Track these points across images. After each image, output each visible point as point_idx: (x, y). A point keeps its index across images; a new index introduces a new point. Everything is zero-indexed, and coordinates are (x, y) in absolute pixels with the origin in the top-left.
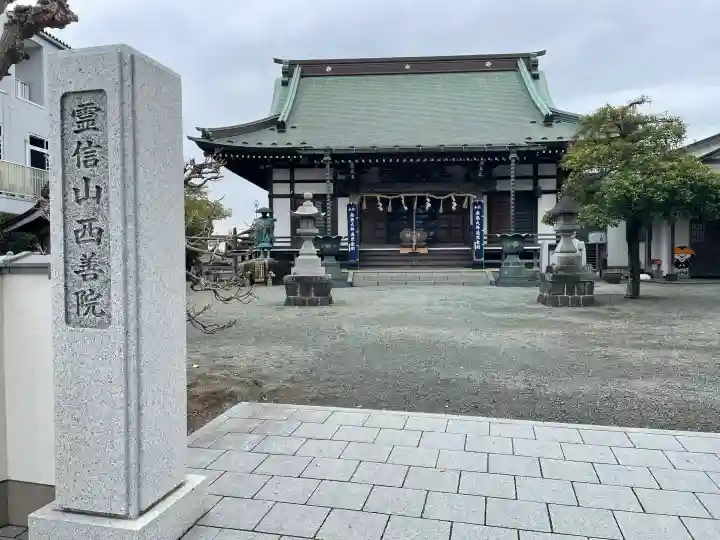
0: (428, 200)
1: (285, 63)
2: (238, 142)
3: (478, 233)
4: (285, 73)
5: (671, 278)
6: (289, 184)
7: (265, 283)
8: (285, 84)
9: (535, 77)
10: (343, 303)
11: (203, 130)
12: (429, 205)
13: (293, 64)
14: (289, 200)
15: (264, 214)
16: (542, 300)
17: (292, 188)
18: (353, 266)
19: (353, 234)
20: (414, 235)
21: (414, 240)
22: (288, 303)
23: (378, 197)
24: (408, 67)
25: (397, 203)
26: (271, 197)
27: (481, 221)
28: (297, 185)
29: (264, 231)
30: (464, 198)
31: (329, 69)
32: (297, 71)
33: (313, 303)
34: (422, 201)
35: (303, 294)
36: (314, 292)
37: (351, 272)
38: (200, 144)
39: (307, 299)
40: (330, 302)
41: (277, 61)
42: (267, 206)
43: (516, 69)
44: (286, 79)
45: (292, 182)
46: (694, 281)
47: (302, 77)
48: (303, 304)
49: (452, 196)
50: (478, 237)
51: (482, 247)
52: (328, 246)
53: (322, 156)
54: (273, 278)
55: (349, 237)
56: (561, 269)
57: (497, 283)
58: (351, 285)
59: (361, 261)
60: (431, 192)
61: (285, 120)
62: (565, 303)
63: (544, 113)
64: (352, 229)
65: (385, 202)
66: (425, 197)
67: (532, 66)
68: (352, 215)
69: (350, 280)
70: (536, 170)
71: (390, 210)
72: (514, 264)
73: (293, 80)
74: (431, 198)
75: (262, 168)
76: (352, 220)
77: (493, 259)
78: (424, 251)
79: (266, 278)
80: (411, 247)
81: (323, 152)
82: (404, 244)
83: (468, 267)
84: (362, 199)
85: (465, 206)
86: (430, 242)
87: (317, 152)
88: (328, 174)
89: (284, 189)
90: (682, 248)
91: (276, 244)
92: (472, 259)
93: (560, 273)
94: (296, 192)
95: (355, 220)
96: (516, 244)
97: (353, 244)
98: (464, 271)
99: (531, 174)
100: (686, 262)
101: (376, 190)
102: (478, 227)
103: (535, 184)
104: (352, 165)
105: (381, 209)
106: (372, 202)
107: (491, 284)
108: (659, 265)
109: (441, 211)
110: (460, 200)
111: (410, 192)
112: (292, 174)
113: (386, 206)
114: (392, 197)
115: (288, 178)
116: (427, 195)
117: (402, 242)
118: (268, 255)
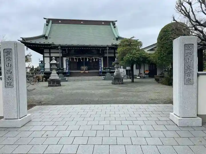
1: (47, 19)
2: (33, 42)
3: (100, 67)
4: (47, 22)
5: (144, 78)
7: (42, 81)
8: (47, 25)
9: (115, 27)
10: (64, 86)
11: (23, 38)
12: (88, 60)
13: (49, 20)
14: (49, 58)
15: (42, 62)
16: (113, 83)
17: (50, 55)
18: (68, 76)
19: (67, 67)
20: (84, 68)
22: (49, 86)
24: (82, 22)
25: (79, 59)
26: (44, 57)
27: (101, 64)
28: (51, 54)
29: (42, 67)
30: (97, 58)
31: (60, 22)
32: (51, 22)
33: (56, 86)
34: (86, 59)
35: (53, 83)
36: (56, 83)
37: (67, 78)
38: (22, 42)
39: (54, 85)
40: (60, 85)
41: (44, 18)
42: (42, 60)
43: (110, 25)
44: (48, 24)
46: (150, 78)
47: (52, 23)
48: (53, 86)
49: (94, 57)
50: (100, 68)
51: (101, 71)
52: (60, 71)
53: (58, 47)
54: (45, 80)
55: (66, 68)
56: (116, 76)
57: (104, 80)
58: (67, 81)
59: (70, 74)
60: (88, 57)
61: (47, 36)
62: (117, 84)
63: (116, 37)
65: (76, 59)
67: (114, 24)
70: (115, 51)
72: (109, 75)
73: (49, 24)
74: (88, 58)
75: (41, 49)
76: (67, 64)
77: (104, 73)
78: (87, 72)
79: (43, 80)
80: (83, 71)
83: (98, 76)
84: (70, 58)
85: (97, 60)
86: (89, 69)
87: (57, 46)
88: (60, 51)
89: (48, 55)
90: (147, 70)
91: (45, 70)
93: (116, 77)
94: (51, 56)
96: (108, 70)
97: (68, 70)
98: (97, 77)
100: (148, 74)
101: (74, 56)
102: (100, 66)
103: (115, 55)
104: (67, 49)
105: (75, 61)
106: (73, 59)
107: (103, 80)
108: (142, 74)
109: (91, 62)
110: (95, 59)
111: (83, 57)
112: (50, 51)
113: (76, 60)
114: (78, 58)
115: (49, 52)
116: (87, 57)
117: (81, 69)
118: (43, 73)
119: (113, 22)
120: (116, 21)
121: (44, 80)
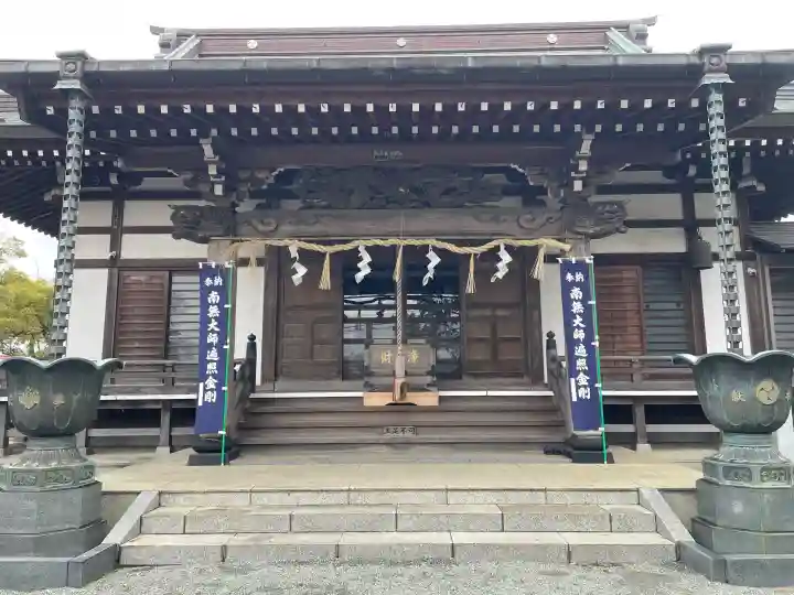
1: (169, 32)
4: (163, 46)
6: (107, 237)
13: (184, 34)
14: (105, 272)
17: (115, 245)
18: (208, 453)
19: (214, 354)
20: (398, 357)
21: (400, 371)
23: (294, 246)
25: (346, 264)
28: (126, 238)
31: (253, 44)
32: (188, 44)
34: (416, 259)
41: (155, 30)
45: (116, 232)
49: (501, 243)
51: (594, 391)
60: (438, 235)
64: (211, 339)
65: (313, 262)
66: (425, 249)
67: (637, 37)
68: (214, 297)
69: (113, 538)
70: (688, 205)
71: (325, 282)
74: (441, 252)
78: (428, 399)
80: (390, 388)
82: (373, 380)
85: (538, 272)
86: (446, 374)
89: (97, 247)
92: (561, 425)
94: (125, 256)
95: (222, 313)
97: (211, 383)
99: (678, 214)
101: (287, 228)
102: (580, 334)
103: (693, 238)
105: (301, 282)
109: (470, 289)
111: (384, 236)
112: (118, 214)
115: (107, 222)
116: (431, 242)
117: (371, 374)
119: (624, 27)
120: (651, 22)
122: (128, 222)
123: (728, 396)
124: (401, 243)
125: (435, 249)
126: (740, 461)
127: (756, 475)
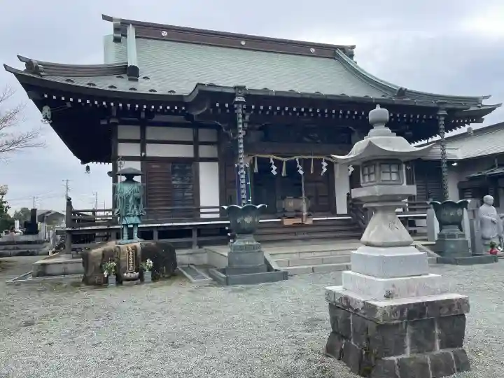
0: (325, 164)
1: (116, 21)
4: (116, 29)
7: (140, 279)
8: (117, 40)
11: (29, 63)
12: (324, 169)
13: (125, 23)
14: (139, 163)
15: (130, 177)
17: (143, 149)
20: (304, 204)
21: (304, 209)
23: (272, 157)
24: (243, 43)
25: (292, 167)
31: (165, 34)
32: (131, 31)
34: (318, 163)
41: (105, 18)
43: (335, 57)
44: (119, 36)
45: (143, 142)
47: (138, 37)
53: (233, 96)
54: (151, 270)
64: (244, 196)
66: (322, 160)
71: (284, 174)
73: (128, 38)
75: (104, 122)
78: (309, 222)
81: (232, 91)
82: (287, 214)
89: (132, 150)
94: (148, 154)
95: (247, 186)
101: (269, 150)
105: (275, 173)
106: (265, 164)
112: (143, 133)
113: (280, 170)
114: (286, 159)
115: (138, 137)
117: (286, 211)
118: (135, 234)
119: (343, 48)
120: (353, 47)
121: (148, 275)
122: (149, 137)
123: (449, 214)
124: (313, 157)
125: (325, 161)
126: (451, 233)
127: (457, 236)
